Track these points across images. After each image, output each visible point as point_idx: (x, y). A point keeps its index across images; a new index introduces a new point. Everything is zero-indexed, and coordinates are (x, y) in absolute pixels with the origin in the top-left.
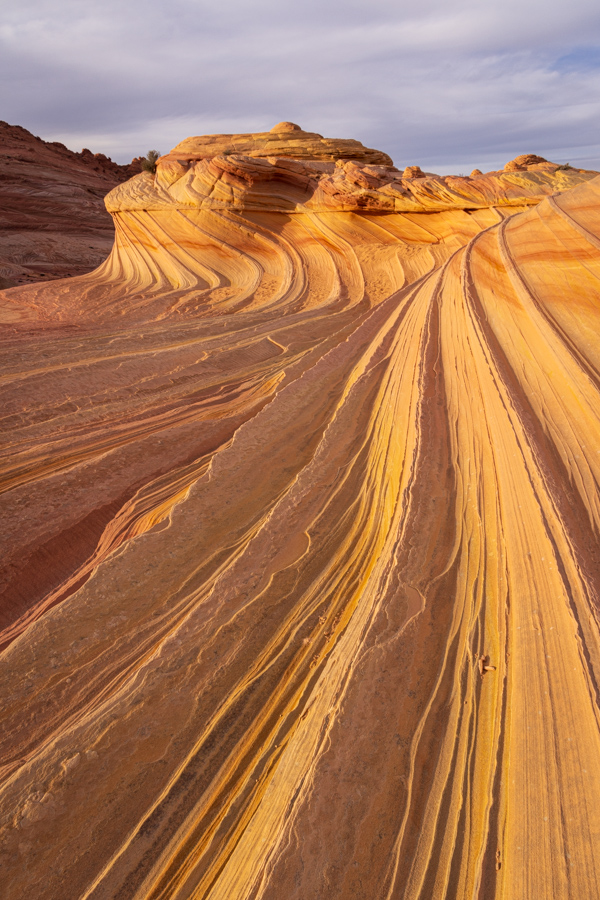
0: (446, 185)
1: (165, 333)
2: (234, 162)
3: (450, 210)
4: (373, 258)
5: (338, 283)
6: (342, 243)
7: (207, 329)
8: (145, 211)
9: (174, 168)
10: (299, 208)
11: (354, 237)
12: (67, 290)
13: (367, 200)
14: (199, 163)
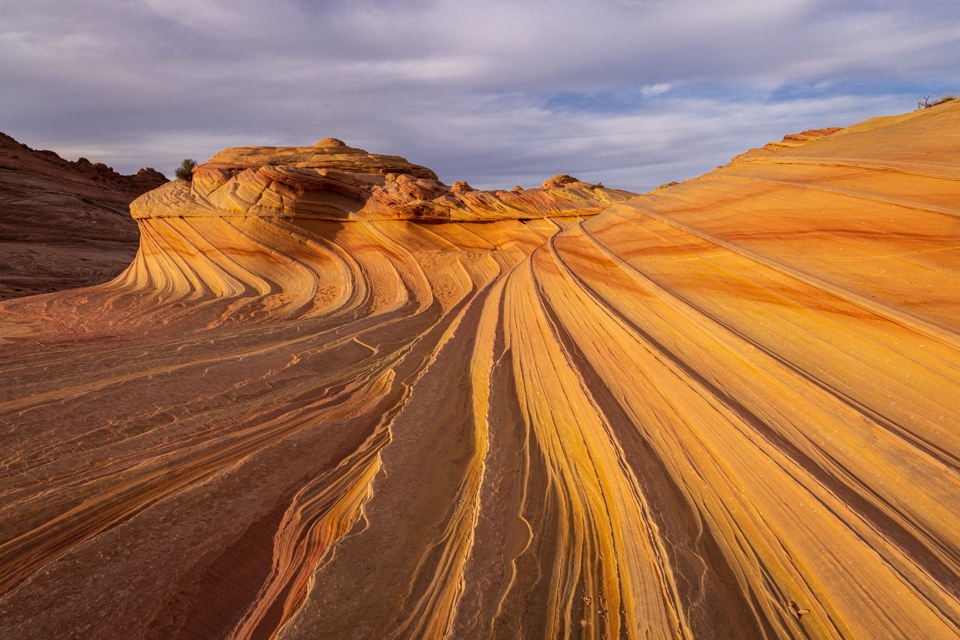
0: (498, 197)
1: (236, 339)
2: (283, 172)
3: (505, 219)
4: (434, 263)
5: (403, 287)
6: (401, 250)
7: (281, 334)
8: (181, 217)
9: (214, 177)
10: (352, 216)
11: (412, 244)
12: (84, 301)
13: (423, 210)
14: (242, 173)
